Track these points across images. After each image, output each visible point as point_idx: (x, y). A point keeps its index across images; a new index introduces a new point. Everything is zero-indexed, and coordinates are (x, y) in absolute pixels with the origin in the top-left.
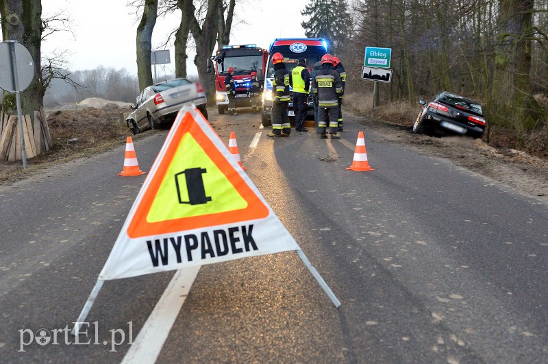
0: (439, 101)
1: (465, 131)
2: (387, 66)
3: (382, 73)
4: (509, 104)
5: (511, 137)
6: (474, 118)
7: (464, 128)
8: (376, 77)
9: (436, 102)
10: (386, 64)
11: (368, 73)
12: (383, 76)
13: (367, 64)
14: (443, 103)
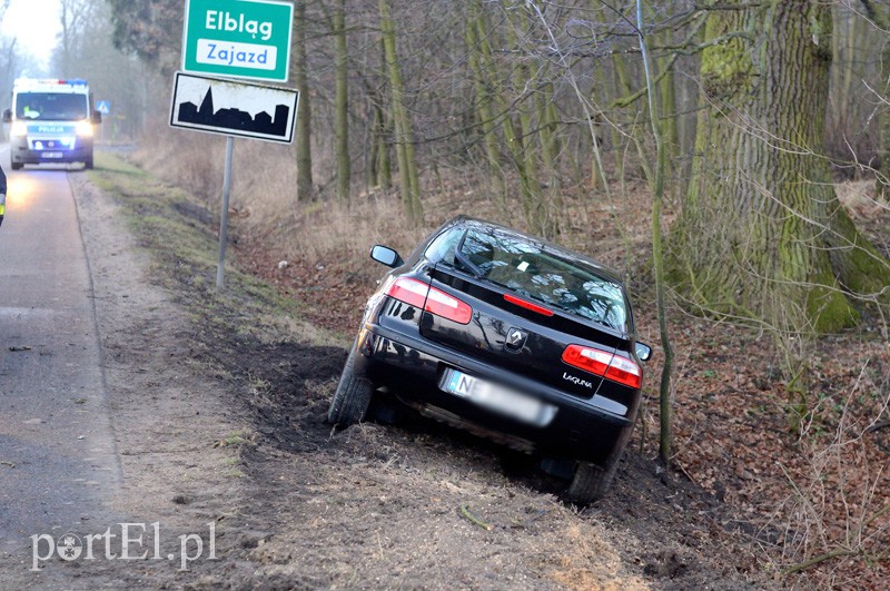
0: (434, 273)
1: (548, 415)
2: (278, 72)
3: (258, 102)
4: (750, 233)
5: (759, 374)
6: (586, 353)
7: (545, 400)
8: (234, 119)
9: (417, 278)
10: (271, 65)
11: (198, 102)
12: (263, 116)
13: (192, 63)
14: (449, 280)
